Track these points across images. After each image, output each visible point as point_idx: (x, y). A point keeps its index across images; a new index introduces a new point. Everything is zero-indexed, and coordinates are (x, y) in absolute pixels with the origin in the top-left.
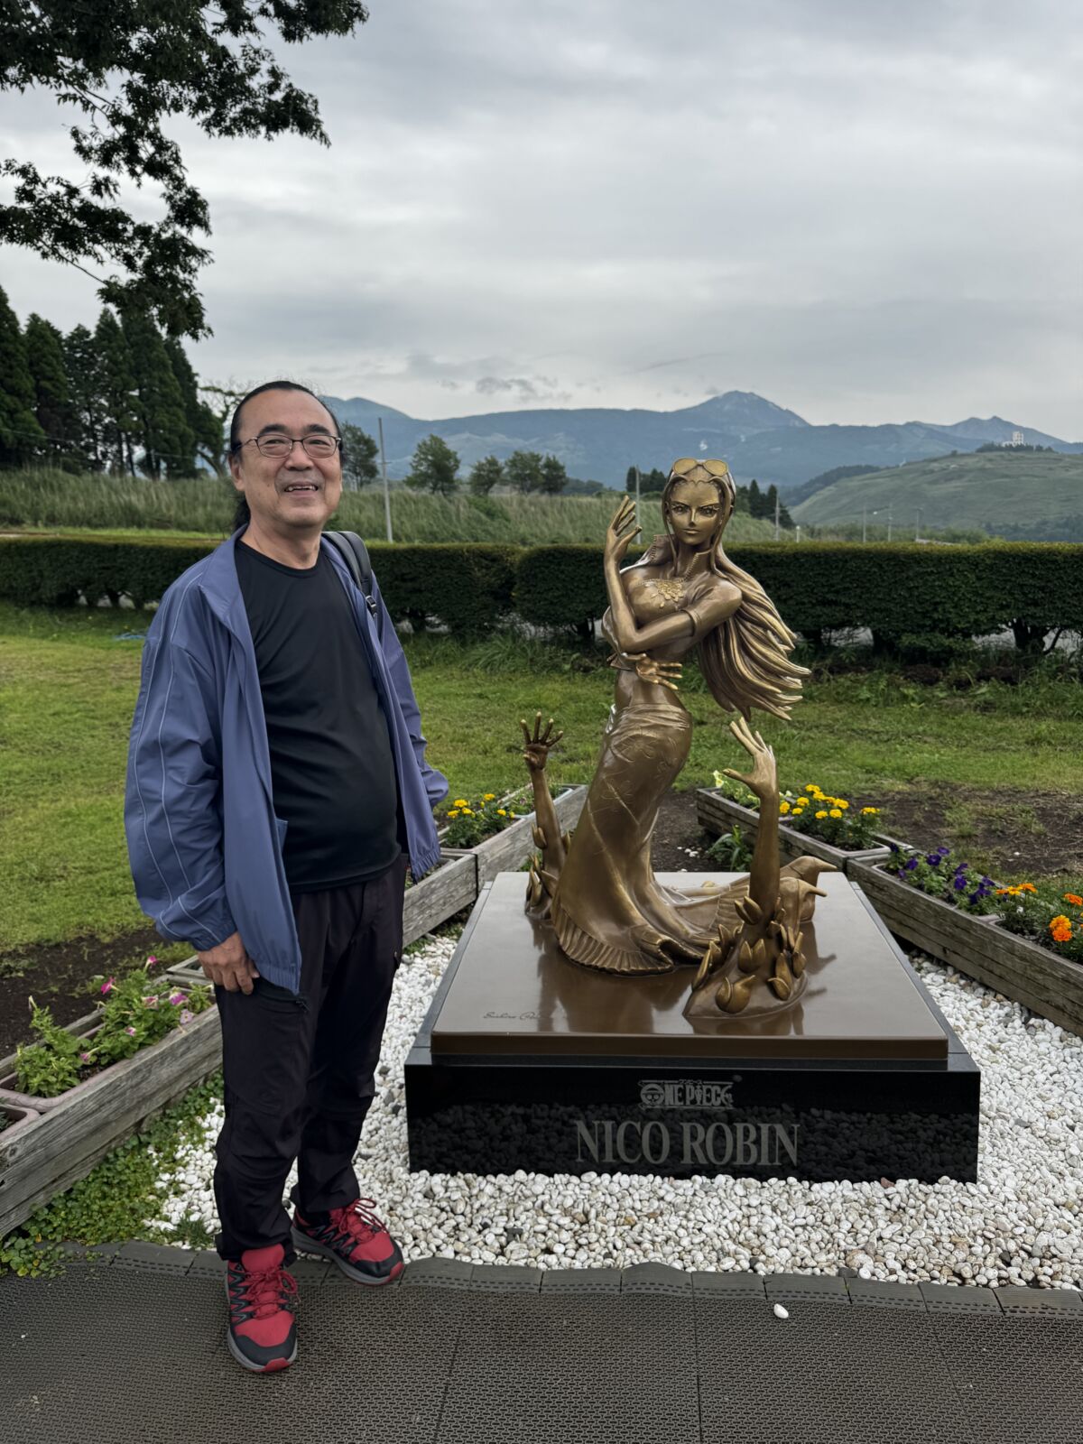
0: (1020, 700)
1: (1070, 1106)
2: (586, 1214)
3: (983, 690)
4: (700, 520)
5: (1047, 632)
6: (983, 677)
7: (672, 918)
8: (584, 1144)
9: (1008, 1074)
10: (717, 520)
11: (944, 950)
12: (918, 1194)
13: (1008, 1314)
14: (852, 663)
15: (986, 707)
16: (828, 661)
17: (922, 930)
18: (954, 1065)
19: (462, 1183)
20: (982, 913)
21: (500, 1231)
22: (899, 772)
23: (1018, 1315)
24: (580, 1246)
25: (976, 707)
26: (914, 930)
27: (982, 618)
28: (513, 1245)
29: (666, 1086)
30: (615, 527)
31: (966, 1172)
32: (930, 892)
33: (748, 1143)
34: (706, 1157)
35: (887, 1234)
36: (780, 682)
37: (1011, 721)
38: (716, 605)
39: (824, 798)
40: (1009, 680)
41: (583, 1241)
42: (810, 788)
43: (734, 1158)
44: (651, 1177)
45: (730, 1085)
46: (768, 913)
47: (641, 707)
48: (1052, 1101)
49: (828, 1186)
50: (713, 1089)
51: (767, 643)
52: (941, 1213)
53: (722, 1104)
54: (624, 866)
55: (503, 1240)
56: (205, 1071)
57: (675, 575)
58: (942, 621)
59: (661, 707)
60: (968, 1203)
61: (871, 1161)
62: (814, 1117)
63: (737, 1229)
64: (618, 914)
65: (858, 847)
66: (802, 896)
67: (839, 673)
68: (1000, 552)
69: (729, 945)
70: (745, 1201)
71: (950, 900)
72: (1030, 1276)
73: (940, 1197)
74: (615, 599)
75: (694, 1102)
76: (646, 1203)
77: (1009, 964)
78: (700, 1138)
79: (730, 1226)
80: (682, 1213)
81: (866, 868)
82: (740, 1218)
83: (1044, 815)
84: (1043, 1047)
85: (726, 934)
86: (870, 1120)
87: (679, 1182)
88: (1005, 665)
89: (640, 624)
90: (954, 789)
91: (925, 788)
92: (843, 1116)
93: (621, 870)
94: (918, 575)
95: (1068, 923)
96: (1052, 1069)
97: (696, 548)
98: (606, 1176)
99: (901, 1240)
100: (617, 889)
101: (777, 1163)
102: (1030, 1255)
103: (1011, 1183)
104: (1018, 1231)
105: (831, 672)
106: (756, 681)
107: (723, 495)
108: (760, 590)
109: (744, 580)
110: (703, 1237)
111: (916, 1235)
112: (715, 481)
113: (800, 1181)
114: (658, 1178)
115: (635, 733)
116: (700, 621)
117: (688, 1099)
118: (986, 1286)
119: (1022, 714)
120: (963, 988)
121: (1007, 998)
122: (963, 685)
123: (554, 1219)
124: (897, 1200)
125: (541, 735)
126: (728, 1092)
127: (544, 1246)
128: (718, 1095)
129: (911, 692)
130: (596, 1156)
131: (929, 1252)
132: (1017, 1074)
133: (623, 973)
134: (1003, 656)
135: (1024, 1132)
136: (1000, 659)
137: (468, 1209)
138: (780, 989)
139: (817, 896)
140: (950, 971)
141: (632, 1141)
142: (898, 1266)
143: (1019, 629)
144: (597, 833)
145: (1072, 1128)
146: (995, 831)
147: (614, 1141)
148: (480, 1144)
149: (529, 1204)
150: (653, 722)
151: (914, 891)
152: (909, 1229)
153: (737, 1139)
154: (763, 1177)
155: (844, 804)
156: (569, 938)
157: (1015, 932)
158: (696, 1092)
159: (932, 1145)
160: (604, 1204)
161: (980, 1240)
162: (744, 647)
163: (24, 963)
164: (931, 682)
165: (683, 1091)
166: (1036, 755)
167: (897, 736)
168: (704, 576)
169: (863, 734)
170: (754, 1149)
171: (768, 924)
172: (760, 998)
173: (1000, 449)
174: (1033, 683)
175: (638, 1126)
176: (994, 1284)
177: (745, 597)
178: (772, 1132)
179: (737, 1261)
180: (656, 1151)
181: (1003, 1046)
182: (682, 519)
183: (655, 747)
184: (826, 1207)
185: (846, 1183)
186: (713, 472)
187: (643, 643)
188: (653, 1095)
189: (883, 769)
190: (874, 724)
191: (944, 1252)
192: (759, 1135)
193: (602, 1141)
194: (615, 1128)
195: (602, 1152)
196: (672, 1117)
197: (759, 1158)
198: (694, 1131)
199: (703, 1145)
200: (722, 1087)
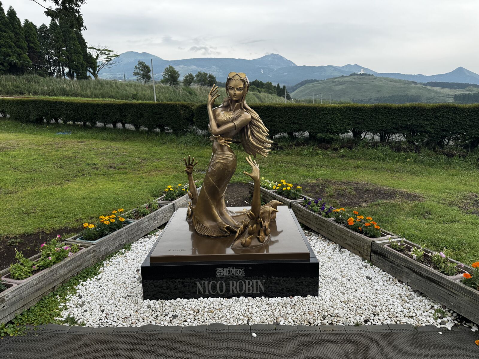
0: (353, 154)
1: (349, 274)
2: (198, 310)
3: (342, 151)
4: (237, 92)
5: (363, 133)
6: (342, 147)
7: (230, 219)
8: (199, 290)
9: (332, 265)
10: (243, 92)
11: (318, 229)
12: (300, 300)
13: (322, 333)
14: (302, 143)
15: (343, 156)
16: (295, 142)
17: (312, 223)
18: (312, 261)
19: (160, 302)
20: (329, 217)
21: (171, 316)
22: (314, 177)
23: (325, 333)
24: (196, 319)
25: (339, 156)
26: (309, 223)
27: (342, 128)
28: (174, 320)
29: (224, 270)
30: (211, 94)
31: (315, 293)
32: (314, 212)
33: (250, 286)
34: (237, 292)
35: (289, 312)
36: (264, 145)
37: (350, 161)
38: (243, 120)
39: (286, 184)
40: (350, 148)
41: (197, 318)
42: (282, 181)
43: (245, 291)
44: (220, 298)
45: (244, 268)
47: (220, 153)
48: (345, 272)
49: (274, 299)
50: (239, 270)
51: (259, 132)
52: (307, 305)
53: (241, 275)
54: (215, 204)
55: (171, 319)
56: (77, 271)
57: (230, 110)
58: (329, 129)
59: (226, 153)
60: (315, 302)
61: (288, 291)
62: (272, 279)
63: (245, 312)
64: (214, 219)
65: (295, 199)
66: (271, 212)
67: (298, 146)
68: (348, 107)
69: (246, 227)
70: (248, 304)
71: (320, 214)
72: (330, 322)
73: (307, 301)
74: (211, 117)
75: (233, 274)
76: (217, 306)
77: (336, 232)
78: (235, 285)
79: (243, 312)
80: (228, 308)
81: (296, 205)
82: (246, 309)
83: (356, 189)
84: (344, 257)
85: (245, 223)
86: (289, 279)
87: (228, 299)
88: (349, 143)
89: (219, 126)
90: (330, 182)
91: (321, 181)
92: (281, 278)
93: (214, 205)
94: (322, 114)
95: (353, 220)
96: (345, 263)
97: (237, 101)
98: (206, 299)
99: (293, 313)
100: (213, 211)
101: (258, 292)
102: (331, 316)
103: (329, 296)
104: (329, 310)
105: (296, 146)
106: (257, 145)
107: (245, 84)
108: (258, 116)
109: (252, 112)
110: (234, 315)
111: (298, 312)
112: (242, 80)
113: (265, 298)
114: (222, 298)
115: (218, 161)
116: (237, 125)
117: (231, 273)
118: (317, 325)
119: (353, 158)
120: (323, 240)
121: (335, 243)
122: (336, 150)
123: (188, 312)
124: (294, 302)
125: (191, 162)
126: (243, 271)
127: (184, 320)
128: (240, 272)
129: (320, 152)
130: (203, 292)
131: (302, 316)
132: (335, 265)
133: (214, 237)
134: (349, 140)
135: (335, 282)
136: (348, 141)
137: (161, 310)
138: (261, 239)
139: (277, 212)
140: (320, 235)
141: (214, 288)
142: (292, 321)
143: (354, 131)
144: (206, 193)
145: (349, 280)
146: (340, 194)
147: (208, 288)
148: (167, 291)
149: (181, 308)
150: (223, 157)
151: (310, 211)
152: (297, 310)
153: (247, 285)
154: (254, 297)
155: (291, 185)
156: (198, 227)
157: (338, 223)
158: (234, 271)
159: (307, 286)
160: (204, 307)
161: (317, 313)
162: (252, 134)
163: (19, 240)
164: (326, 149)
165: (229, 271)
166: (356, 171)
167: (315, 166)
168: (239, 110)
169: (304, 165)
170: (251, 288)
171: (257, 220)
172: (255, 242)
173: (357, 75)
174: (357, 149)
175: (216, 282)
176: (319, 325)
177: (252, 117)
178: (257, 283)
179: (243, 322)
180: (221, 290)
181: (332, 257)
182: (232, 92)
183: (224, 165)
184: (272, 305)
185: (279, 298)
186: (241, 77)
187: (219, 132)
188: (220, 273)
189: (309, 176)
190: (308, 162)
191: (306, 317)
192: (253, 284)
193: (205, 288)
194: (209, 284)
195: (205, 291)
196: (226, 279)
197: (253, 291)
198: (233, 283)
199: (236, 288)
200: (241, 269)
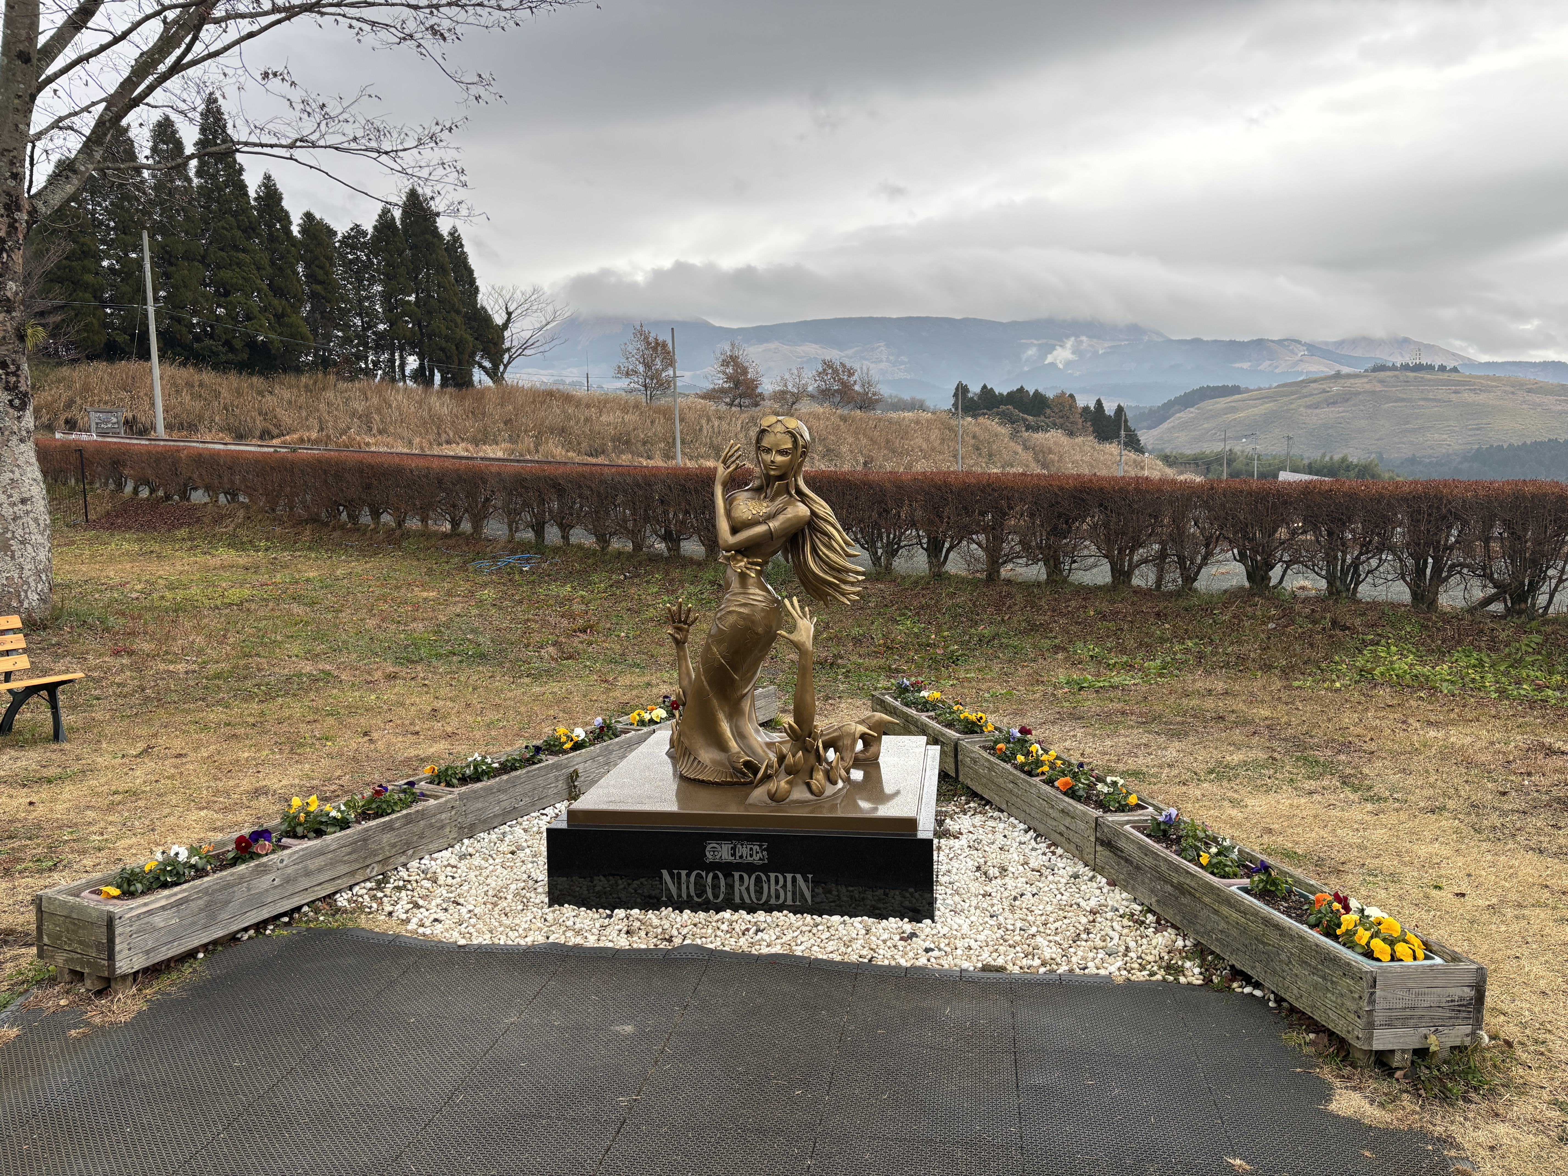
4: (779, 459)
7: (760, 750)
8: (668, 889)
10: (791, 460)
18: (921, 835)
29: (723, 846)
30: (724, 462)
33: (778, 887)
34: (751, 900)
36: (844, 578)
38: (789, 519)
43: (768, 898)
45: (765, 845)
47: (737, 590)
50: (755, 848)
51: (830, 548)
53: (760, 859)
57: (765, 497)
59: (751, 591)
64: (721, 745)
74: (719, 511)
75: (741, 857)
78: (746, 884)
85: (780, 750)
89: (735, 531)
97: (779, 478)
100: (721, 726)
101: (797, 903)
106: (821, 574)
107: (795, 441)
108: (829, 510)
109: (816, 502)
112: (790, 432)
115: (732, 609)
116: (777, 530)
117: (738, 855)
125: (683, 616)
126: (764, 850)
128: (757, 852)
130: (675, 897)
133: (716, 783)
138: (814, 787)
141: (701, 889)
144: (706, 683)
147: (688, 888)
150: (744, 601)
153: (773, 884)
156: (685, 762)
158: (743, 850)
162: (814, 550)
165: (734, 849)
168: (784, 498)
170: (782, 892)
172: (800, 794)
173: (1394, 368)
175: (704, 874)
177: (815, 514)
178: (794, 880)
180: (715, 895)
182: (768, 458)
183: (744, 619)
186: (789, 426)
187: (735, 543)
188: (714, 852)
192: (785, 881)
193: (679, 889)
194: (688, 875)
195: (680, 896)
196: (727, 869)
197: (785, 900)
198: (741, 877)
199: (748, 889)
200: (761, 846)
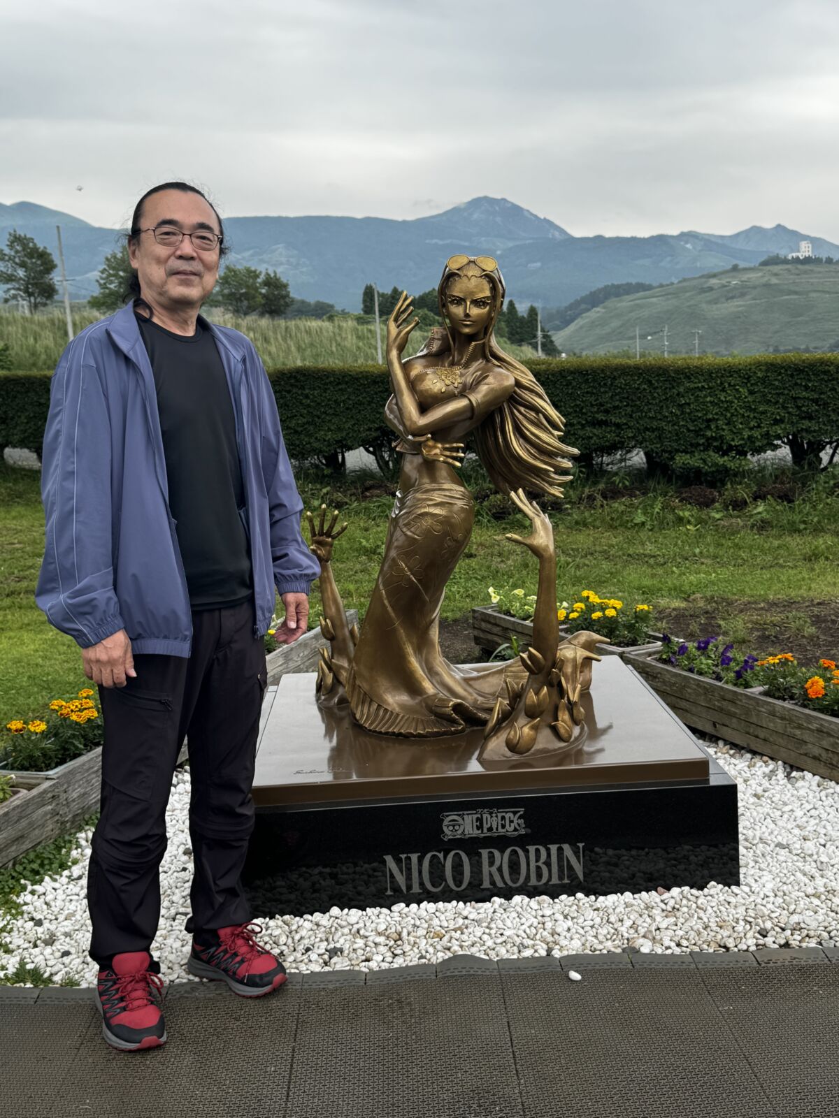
0: (797, 518)
1: (823, 831)
2: (400, 934)
3: (760, 509)
4: (475, 311)
5: (824, 448)
6: (758, 497)
7: (459, 690)
8: (393, 877)
9: (770, 812)
10: (489, 312)
11: (714, 724)
12: (689, 896)
13: (763, 965)
14: (625, 487)
15: (763, 526)
16: (601, 486)
17: (694, 709)
18: (714, 781)
19: (280, 923)
20: (747, 686)
21: (323, 951)
22: (679, 592)
23: (771, 965)
24: (396, 955)
25: (753, 526)
26: (686, 711)
27: (756, 434)
28: (335, 960)
29: (466, 817)
30: (396, 320)
31: (730, 877)
32: (700, 673)
33: (540, 864)
34: (505, 883)
35: (663, 925)
36: (553, 462)
37: (788, 539)
38: (492, 390)
39: (599, 601)
40: (786, 497)
41: (398, 951)
42: (585, 593)
43: (528, 878)
44: (454, 903)
45: (521, 811)
46: (550, 664)
47: (428, 487)
48: (809, 828)
49: (612, 898)
50: (507, 816)
51: (538, 425)
52: (709, 908)
53: (515, 830)
54: (415, 640)
55: (326, 957)
56: (14, 855)
57: (452, 364)
58: (714, 439)
59: (446, 486)
60: (732, 900)
61: (650, 880)
62: (597, 854)
63: (534, 931)
64: (413, 687)
65: (633, 643)
66: (579, 661)
67: (612, 498)
68: (772, 364)
69: (516, 697)
70: (540, 913)
71: (719, 678)
72: (783, 942)
73: (709, 898)
74: (398, 384)
75: (490, 829)
76: (452, 922)
77: (771, 725)
78: (497, 863)
79: (528, 931)
80: (485, 924)
81: (640, 659)
82: (535, 924)
83: (817, 620)
84: (802, 792)
85: (513, 688)
86: (647, 853)
87: (480, 905)
88: (782, 483)
89: (423, 408)
90: (730, 604)
91: (701, 604)
92: (623, 852)
93: (412, 644)
94: (688, 390)
95: (821, 683)
96: (809, 807)
97: (471, 338)
98: (414, 906)
99: (675, 928)
100: (409, 662)
101: (566, 881)
102: (783, 930)
103: (770, 886)
104: (773, 915)
105: (605, 497)
107: (494, 289)
108: (531, 376)
109: (516, 368)
110: (504, 938)
111: (688, 924)
112: (487, 276)
113: (587, 895)
114: (461, 904)
115: (423, 510)
116: (478, 405)
117: (486, 827)
118: (747, 950)
119: (800, 531)
120: (732, 756)
121: (772, 759)
122: (739, 505)
123: (370, 939)
124: (672, 903)
125: (326, 528)
126: (520, 817)
127: (364, 958)
128: (511, 822)
129: (687, 514)
130: (404, 889)
131: (699, 934)
132: (779, 813)
133: (420, 735)
134: (780, 473)
135: (783, 852)
136: (777, 477)
137: (290, 941)
138: (562, 731)
139: (594, 661)
140: (721, 743)
142: (673, 944)
143: (795, 445)
144: (389, 609)
145: (824, 846)
146: (768, 637)
147: (420, 875)
148: (292, 897)
149: (346, 931)
150: (439, 500)
151: (685, 673)
152: (682, 920)
153: (533, 859)
154: (554, 896)
155: (619, 605)
156: (365, 711)
157: (778, 698)
158: (493, 820)
159: (702, 866)
160: (414, 926)
161: (742, 923)
162: (518, 430)
164: (707, 503)
165: (480, 820)
166: (813, 570)
167: (674, 559)
168: (479, 364)
169: (642, 558)
170: (545, 870)
171: (550, 673)
172: (545, 740)
173: (786, 261)
174: (810, 500)
175: (441, 856)
176: (753, 948)
177: (518, 384)
178: (560, 850)
179: (536, 951)
180: (458, 881)
181: (766, 794)
182: (458, 311)
183: (441, 523)
184: (611, 911)
185: (628, 894)
186: (485, 268)
187: (427, 425)
188: (454, 826)
189: (660, 590)
190: (650, 548)
191: (713, 934)
192: (549, 855)
193: (409, 878)
194: (420, 860)
195: (409, 887)
196: (472, 846)
197: (550, 879)
198: (491, 856)
199: (500, 869)
200: (515, 813)
